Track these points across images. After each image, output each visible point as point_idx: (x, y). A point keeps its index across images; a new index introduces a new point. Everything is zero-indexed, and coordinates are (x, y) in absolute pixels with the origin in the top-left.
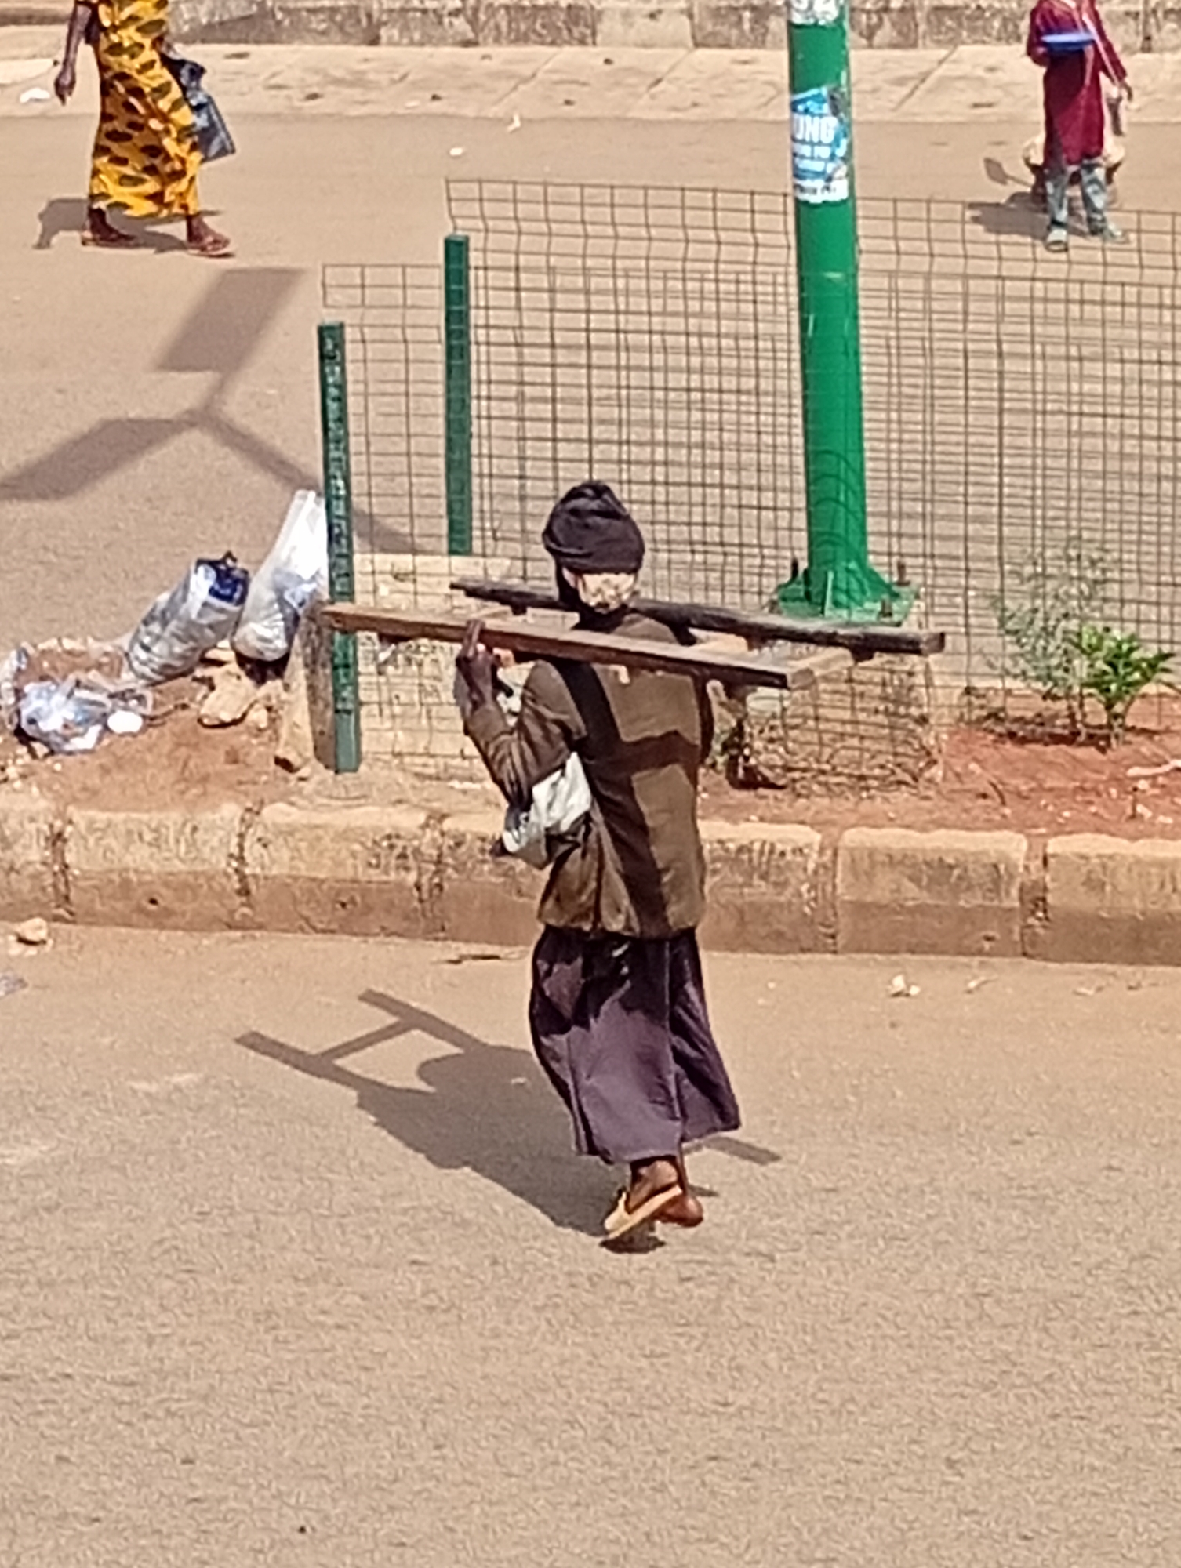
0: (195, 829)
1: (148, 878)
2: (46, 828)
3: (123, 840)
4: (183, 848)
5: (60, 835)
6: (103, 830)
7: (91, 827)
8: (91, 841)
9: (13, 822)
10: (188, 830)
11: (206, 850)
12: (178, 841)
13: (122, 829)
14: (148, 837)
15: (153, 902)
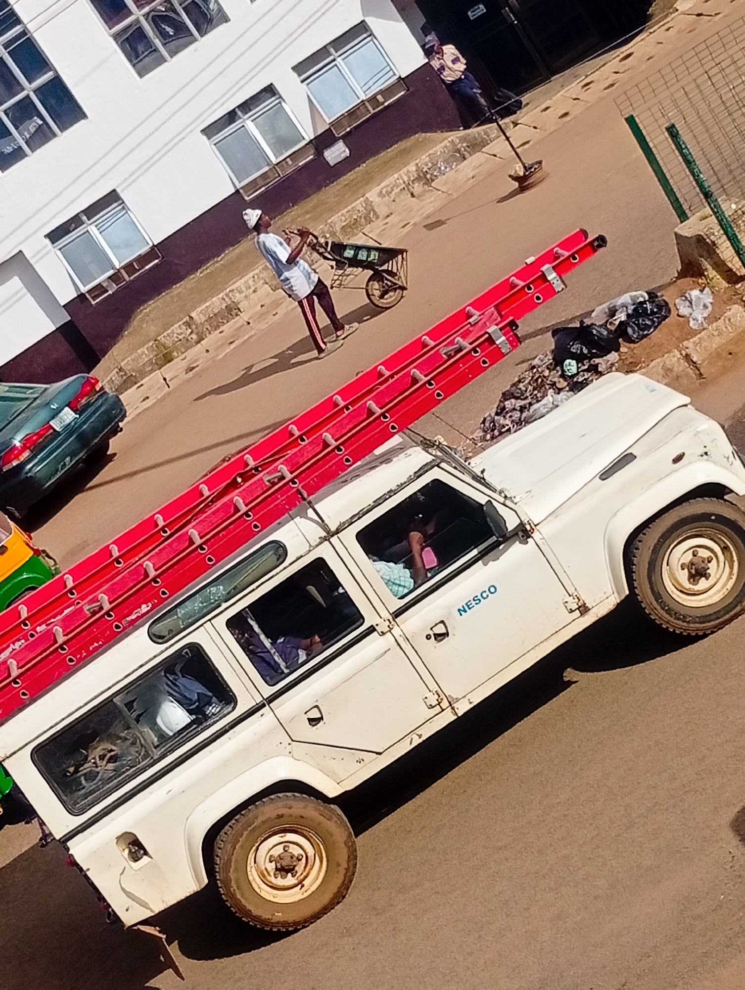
0: (729, 320)
1: (724, 346)
2: (679, 356)
3: (708, 340)
4: (729, 328)
5: (687, 355)
6: (699, 343)
7: (695, 343)
8: (698, 348)
9: (667, 362)
10: (727, 322)
11: (738, 323)
12: (726, 327)
13: (706, 337)
14: (716, 333)
15: (730, 354)
